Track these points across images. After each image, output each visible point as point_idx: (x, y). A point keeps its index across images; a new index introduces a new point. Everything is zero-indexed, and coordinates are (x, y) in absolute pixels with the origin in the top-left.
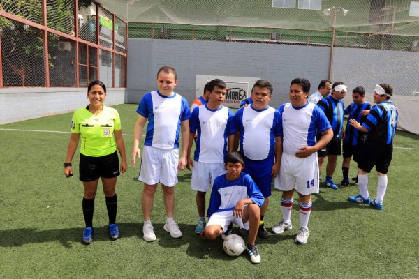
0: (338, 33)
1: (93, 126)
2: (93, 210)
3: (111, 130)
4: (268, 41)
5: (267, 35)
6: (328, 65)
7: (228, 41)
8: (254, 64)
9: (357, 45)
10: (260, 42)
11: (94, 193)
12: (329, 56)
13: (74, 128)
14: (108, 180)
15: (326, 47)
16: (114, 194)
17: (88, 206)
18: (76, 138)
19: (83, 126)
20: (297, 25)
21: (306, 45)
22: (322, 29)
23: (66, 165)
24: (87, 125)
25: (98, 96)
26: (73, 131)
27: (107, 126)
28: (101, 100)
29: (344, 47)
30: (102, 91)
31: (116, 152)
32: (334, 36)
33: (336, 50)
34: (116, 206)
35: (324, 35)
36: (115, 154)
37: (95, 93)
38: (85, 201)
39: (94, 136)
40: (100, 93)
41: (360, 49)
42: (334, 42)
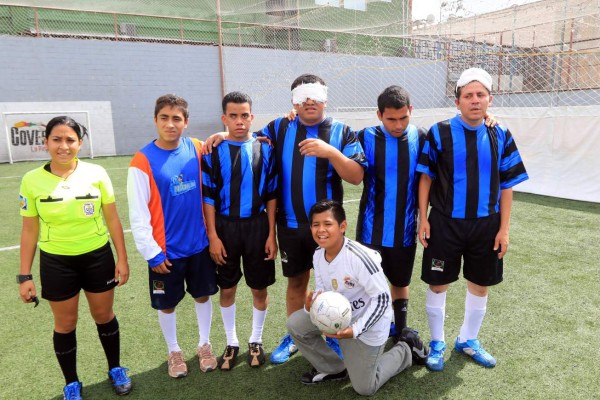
0: (225, 25)
1: (61, 200)
2: (75, 351)
3: (96, 203)
4: (113, 36)
5: (110, 27)
6: (218, 74)
7: (35, 35)
8: (93, 78)
9: (254, 44)
10: (100, 38)
11: (75, 321)
12: (217, 61)
13: (25, 207)
14: (99, 296)
15: (211, 47)
16: (112, 318)
17: (65, 346)
18: (33, 225)
19: (42, 201)
20: (160, 11)
21: (179, 43)
22: (201, 17)
23: (22, 279)
24: (50, 200)
25: (65, 146)
26: (23, 213)
27: (89, 197)
28: (71, 153)
29: (237, 45)
30: (73, 135)
31: (108, 244)
32: (222, 30)
33: (226, 50)
34: (116, 338)
35: (204, 28)
36: (107, 248)
37: (58, 140)
38: (58, 338)
39: (65, 219)
40: (70, 140)
41: (261, 49)
42: (222, 38)
